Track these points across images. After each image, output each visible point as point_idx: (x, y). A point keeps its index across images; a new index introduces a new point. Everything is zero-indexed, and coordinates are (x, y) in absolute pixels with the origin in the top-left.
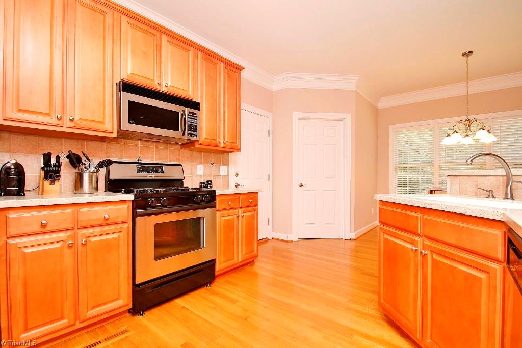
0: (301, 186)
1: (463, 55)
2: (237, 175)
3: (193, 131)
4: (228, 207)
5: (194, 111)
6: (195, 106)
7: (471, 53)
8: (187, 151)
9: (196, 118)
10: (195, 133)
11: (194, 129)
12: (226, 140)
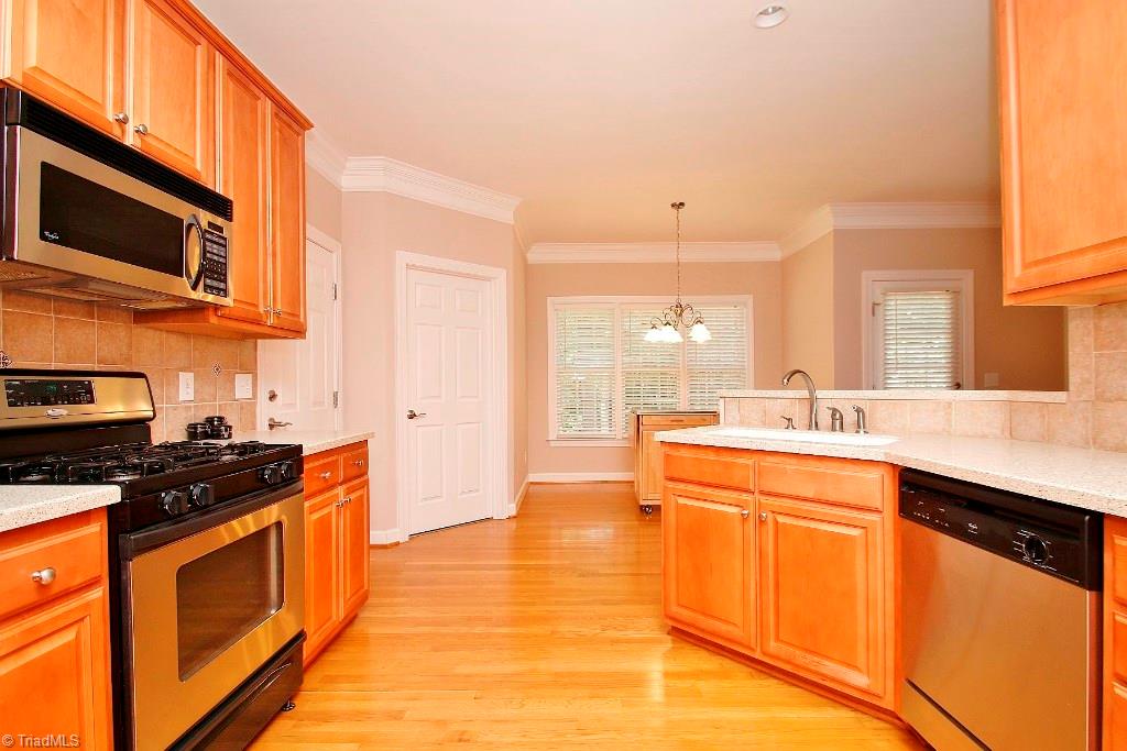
0: (412, 416)
1: (673, 206)
2: (273, 397)
3: (215, 279)
4: (321, 485)
5: (219, 221)
6: (221, 206)
7: (682, 204)
8: (150, 333)
9: (222, 241)
10: (222, 286)
11: (214, 272)
12: (279, 307)
